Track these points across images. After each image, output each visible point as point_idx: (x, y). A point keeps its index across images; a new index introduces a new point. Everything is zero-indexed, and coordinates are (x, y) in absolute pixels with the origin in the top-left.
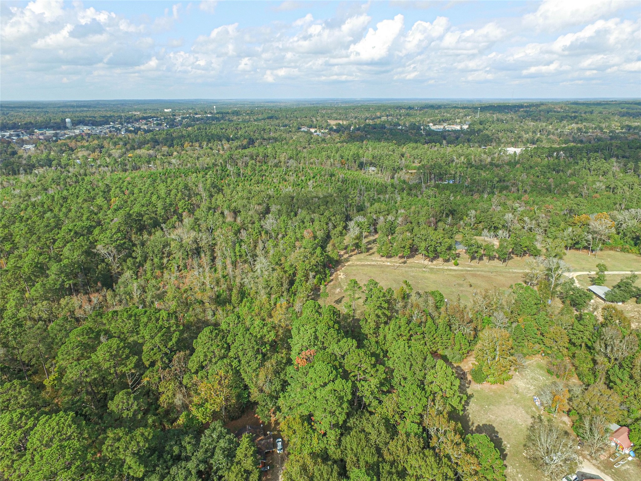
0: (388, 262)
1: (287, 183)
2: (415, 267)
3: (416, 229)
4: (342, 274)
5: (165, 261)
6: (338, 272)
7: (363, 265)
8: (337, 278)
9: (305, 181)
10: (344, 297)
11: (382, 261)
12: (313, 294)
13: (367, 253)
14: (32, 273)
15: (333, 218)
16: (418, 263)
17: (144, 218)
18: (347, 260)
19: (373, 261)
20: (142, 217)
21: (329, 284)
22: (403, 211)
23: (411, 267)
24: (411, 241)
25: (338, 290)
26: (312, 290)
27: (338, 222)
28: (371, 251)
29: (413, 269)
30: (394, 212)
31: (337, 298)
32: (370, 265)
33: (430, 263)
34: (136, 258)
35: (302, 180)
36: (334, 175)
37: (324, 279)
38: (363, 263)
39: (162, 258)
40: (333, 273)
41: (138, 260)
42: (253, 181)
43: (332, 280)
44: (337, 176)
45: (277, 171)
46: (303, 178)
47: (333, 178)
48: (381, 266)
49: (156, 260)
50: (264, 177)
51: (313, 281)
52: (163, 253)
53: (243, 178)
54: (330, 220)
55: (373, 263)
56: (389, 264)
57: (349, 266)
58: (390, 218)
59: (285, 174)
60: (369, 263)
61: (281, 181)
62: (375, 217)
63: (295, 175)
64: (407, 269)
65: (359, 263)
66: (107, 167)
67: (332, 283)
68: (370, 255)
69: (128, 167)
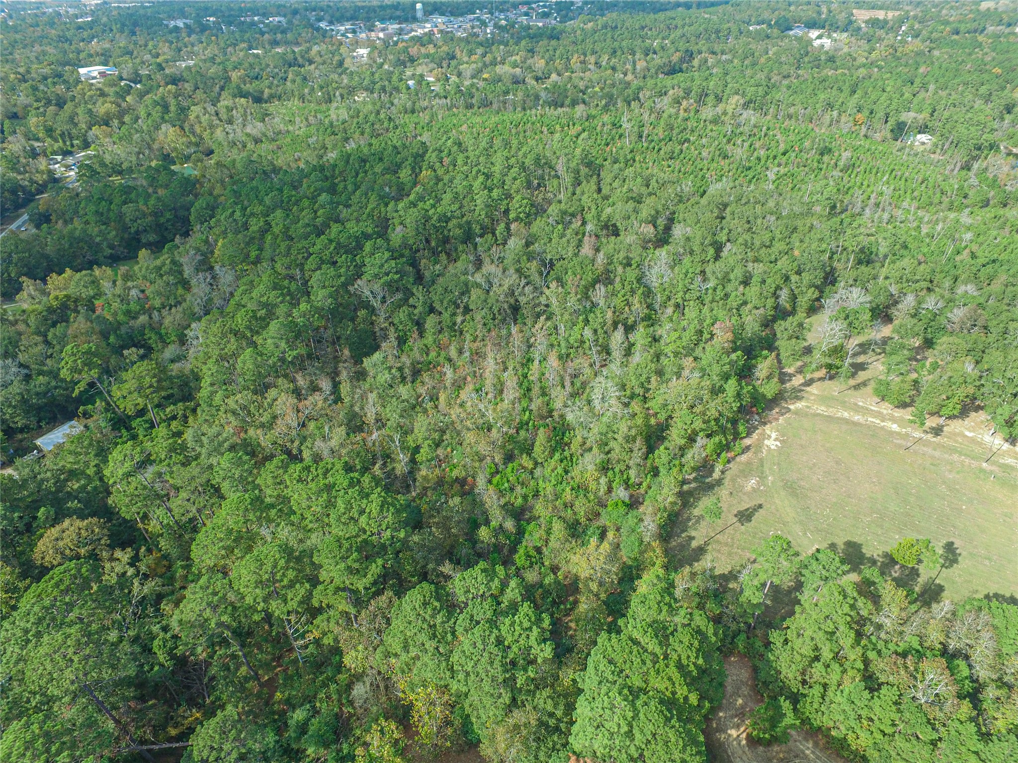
0: (893, 420)
1: (727, 161)
2: (961, 454)
3: (994, 357)
4: (774, 435)
5: (459, 319)
6: (767, 429)
7: (830, 419)
8: (759, 445)
9: (763, 161)
10: (760, 506)
11: (879, 415)
12: (695, 479)
13: (852, 382)
14: (248, 328)
15: (794, 278)
16: (973, 440)
17: (451, 225)
18: (797, 393)
19: (857, 409)
20: (447, 222)
21: (738, 459)
22: (971, 288)
23: (952, 450)
24: (971, 390)
25: (751, 484)
26: (694, 469)
27: (804, 289)
28: (862, 376)
29: (956, 457)
30: (947, 284)
31: (742, 508)
32: (847, 421)
33: (1006, 446)
34: (415, 307)
35: (759, 159)
36: (830, 150)
37: (727, 447)
38: (831, 412)
39: (454, 314)
40: (756, 428)
41: (416, 311)
42: (662, 152)
43: (748, 448)
44: (836, 154)
45: (714, 134)
46: (762, 153)
47: (826, 158)
48: (873, 432)
49: (446, 315)
50: (686, 145)
51: (703, 447)
52: (458, 307)
53: (645, 145)
54: (787, 279)
55: (857, 418)
56: (895, 427)
57: (797, 413)
58: (931, 303)
59: (729, 141)
60: (846, 415)
61: (716, 158)
62: (894, 290)
63: (746, 145)
64: (937, 454)
65: (821, 409)
66: (446, 98)
67: (743, 458)
68: (857, 387)
69: (474, 101)
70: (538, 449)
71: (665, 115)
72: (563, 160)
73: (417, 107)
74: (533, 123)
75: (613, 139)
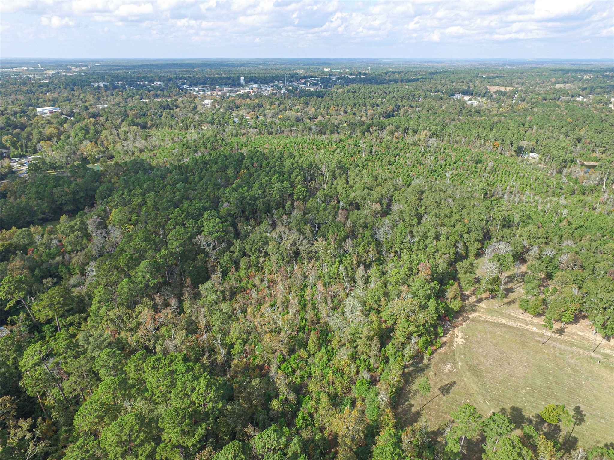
0: (533, 324)
1: (422, 167)
2: (577, 347)
3: (589, 285)
4: (460, 335)
5: (261, 260)
6: (456, 330)
7: (494, 324)
8: (451, 341)
9: (443, 167)
10: (455, 383)
11: (524, 321)
12: (412, 365)
13: (505, 300)
14: (127, 265)
15: (466, 236)
16: (583, 338)
17: (258, 202)
18: (473, 308)
19: (510, 317)
20: (255, 201)
21: (438, 351)
22: (570, 242)
23: (571, 344)
24: (578, 306)
25: (448, 367)
26: (411, 358)
27: (472, 243)
28: (512, 296)
29: (574, 348)
30: (556, 240)
31: (443, 384)
32: (505, 326)
33: (604, 341)
34: (234, 252)
35: (441, 166)
36: (481, 161)
37: (431, 343)
38: (495, 319)
39: (258, 257)
40: (449, 330)
41: (235, 255)
42: (384, 161)
43: (444, 344)
44: (485, 164)
45: (413, 151)
46: (442, 162)
47: (479, 166)
48: (522, 333)
49: (253, 258)
50: (398, 157)
51: (416, 344)
52: (261, 252)
53: (374, 157)
54: (461, 236)
55: (511, 323)
56: (534, 329)
57: (473, 320)
58: (548, 251)
59: (423, 155)
60: (504, 321)
61: (416, 165)
62: (525, 243)
63: (433, 157)
64: (563, 347)
65: (488, 318)
66: (256, 128)
67: (442, 350)
68: (509, 303)
69: (273, 130)
70: (311, 345)
71: (385, 140)
72: (326, 165)
73: (239, 133)
74: (308, 144)
75: (355, 153)
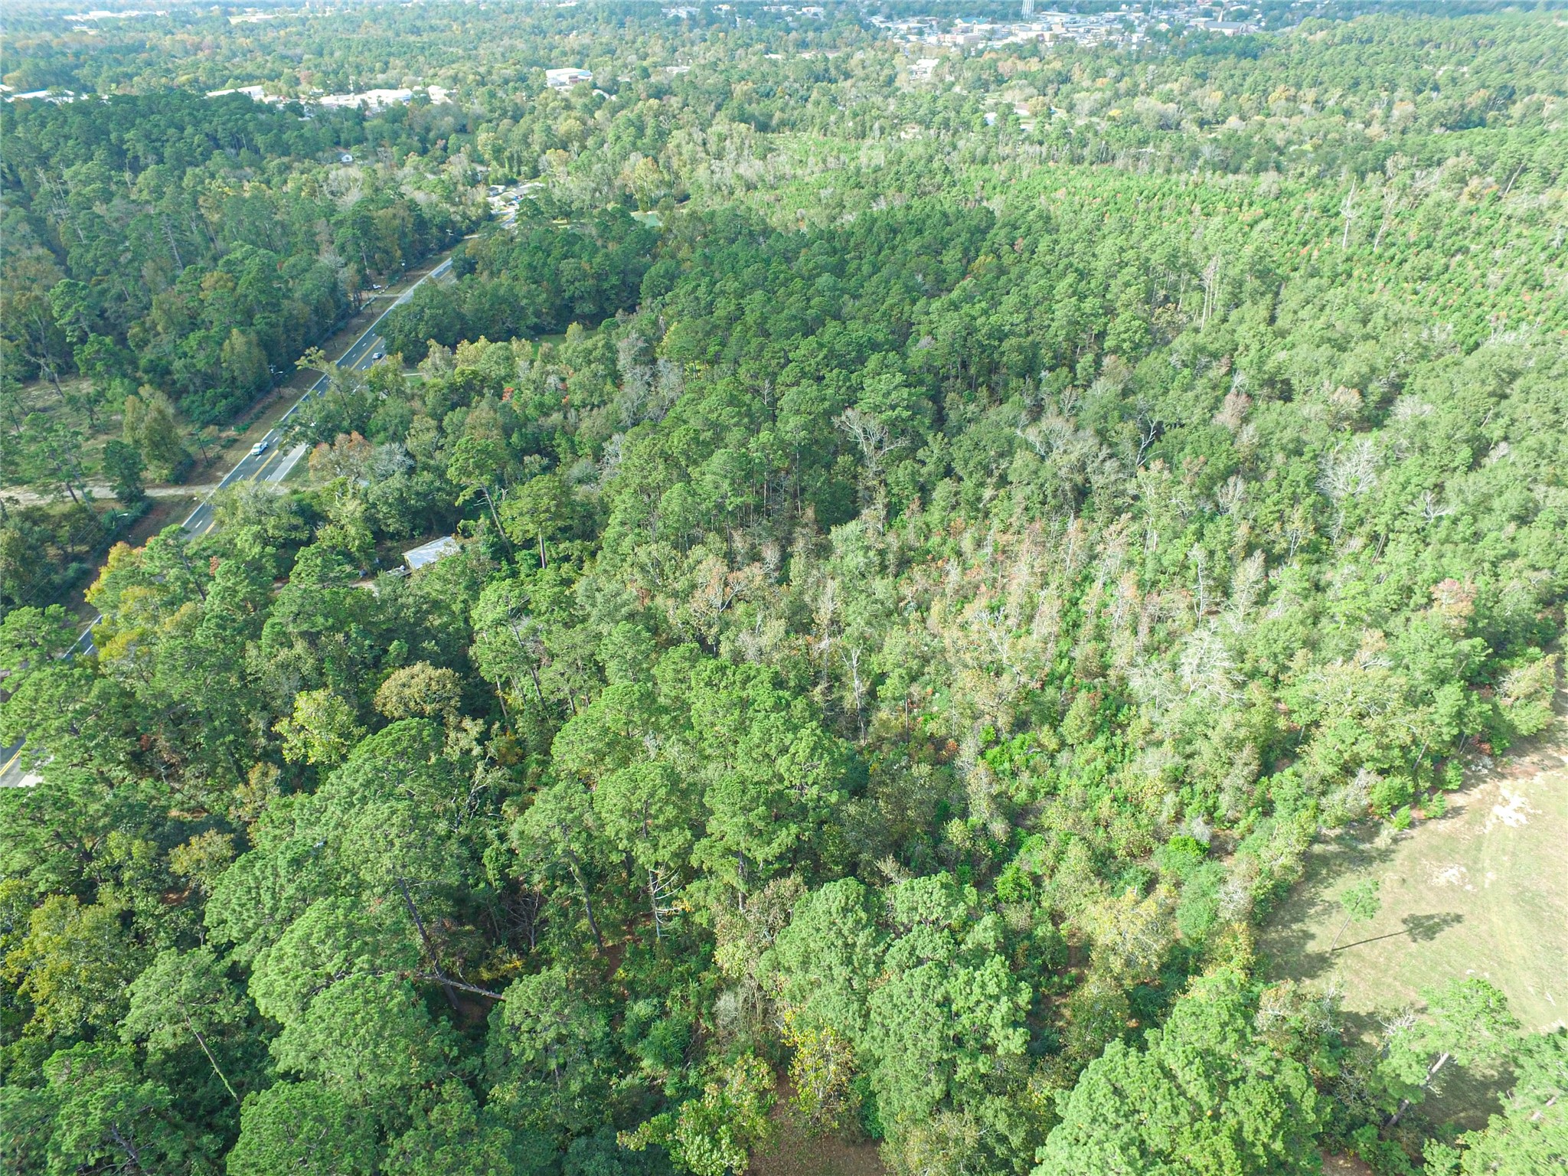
1: (1537, 295)
4: (1516, 801)
5: (988, 493)
6: (1506, 785)
8: (1480, 814)
10: (1458, 918)
12: (1339, 839)
17: (1006, 345)
20: (1001, 340)
21: (1431, 825)
25: (1449, 875)
26: (1340, 821)
31: (1422, 910)
34: (923, 463)
37: (1415, 800)
39: (982, 484)
40: (1481, 780)
41: (924, 470)
42: (1407, 266)
43: (1456, 811)
45: (1522, 243)
49: (968, 484)
50: (1459, 257)
51: (1366, 789)
52: (990, 474)
53: (1377, 250)
59: (1551, 259)
61: (1516, 287)
66: (1041, 143)
67: (1444, 826)
69: (1086, 152)
70: (1070, 722)
71: (1429, 202)
72: (1218, 261)
73: (992, 154)
74: (1179, 197)
75: (1317, 235)
